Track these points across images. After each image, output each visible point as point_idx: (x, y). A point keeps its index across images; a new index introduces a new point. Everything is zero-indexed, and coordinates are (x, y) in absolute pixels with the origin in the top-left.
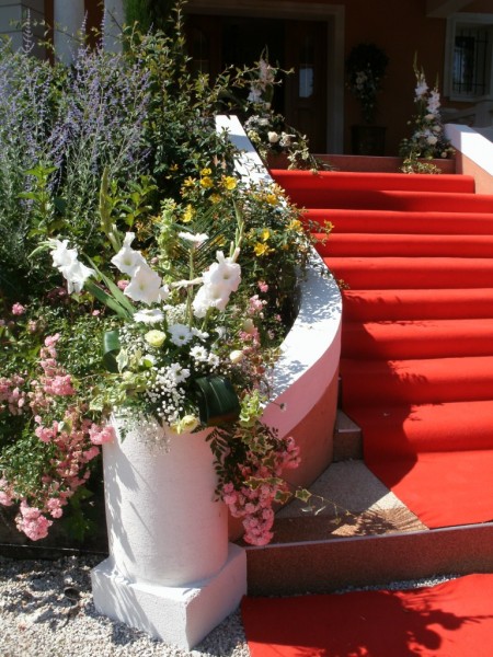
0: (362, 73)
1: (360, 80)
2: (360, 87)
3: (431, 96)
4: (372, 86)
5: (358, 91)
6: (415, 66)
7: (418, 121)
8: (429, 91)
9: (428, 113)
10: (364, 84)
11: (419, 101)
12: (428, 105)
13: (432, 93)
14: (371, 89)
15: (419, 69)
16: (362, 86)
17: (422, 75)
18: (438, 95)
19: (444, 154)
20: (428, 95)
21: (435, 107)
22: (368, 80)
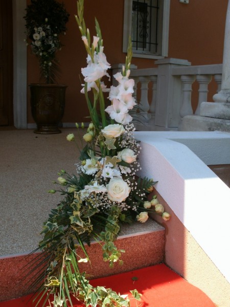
0: (40, 29)
1: (37, 36)
2: (38, 44)
3: (116, 84)
4: (51, 43)
5: (36, 47)
6: (79, 17)
7: (87, 137)
8: (111, 71)
9: (109, 121)
10: (42, 40)
11: (91, 93)
12: (109, 103)
13: (118, 76)
14: (50, 46)
15: (90, 25)
16: (40, 43)
17: (96, 39)
18: (131, 84)
19: (143, 216)
20: (109, 81)
21: (124, 109)
22: (47, 36)
